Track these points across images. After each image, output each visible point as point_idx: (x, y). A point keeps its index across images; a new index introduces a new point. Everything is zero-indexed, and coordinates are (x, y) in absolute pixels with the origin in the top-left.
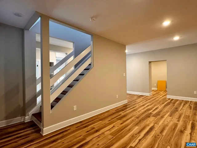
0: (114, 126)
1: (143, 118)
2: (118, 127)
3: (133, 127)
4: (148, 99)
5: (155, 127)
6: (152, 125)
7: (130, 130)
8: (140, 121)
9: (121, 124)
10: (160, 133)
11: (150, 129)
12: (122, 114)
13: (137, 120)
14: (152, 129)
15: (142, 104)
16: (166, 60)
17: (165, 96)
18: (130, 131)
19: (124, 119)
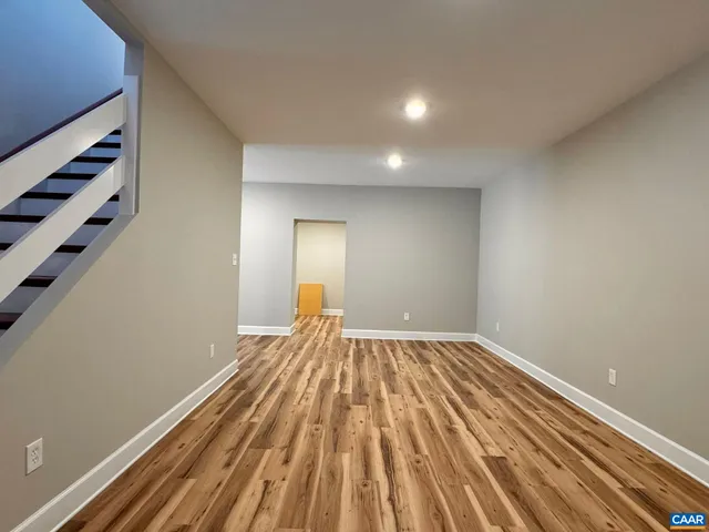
0: (267, 483)
1: (332, 416)
2: (286, 482)
3: (333, 460)
4: (295, 347)
5: (389, 436)
6: (376, 434)
7: (333, 475)
8: (335, 430)
9: (286, 462)
10: (416, 452)
11: (382, 447)
12: (255, 420)
13: (325, 430)
14: (387, 447)
15: (291, 369)
16: (345, 222)
17: (333, 334)
18: (338, 478)
19: (281, 438)
